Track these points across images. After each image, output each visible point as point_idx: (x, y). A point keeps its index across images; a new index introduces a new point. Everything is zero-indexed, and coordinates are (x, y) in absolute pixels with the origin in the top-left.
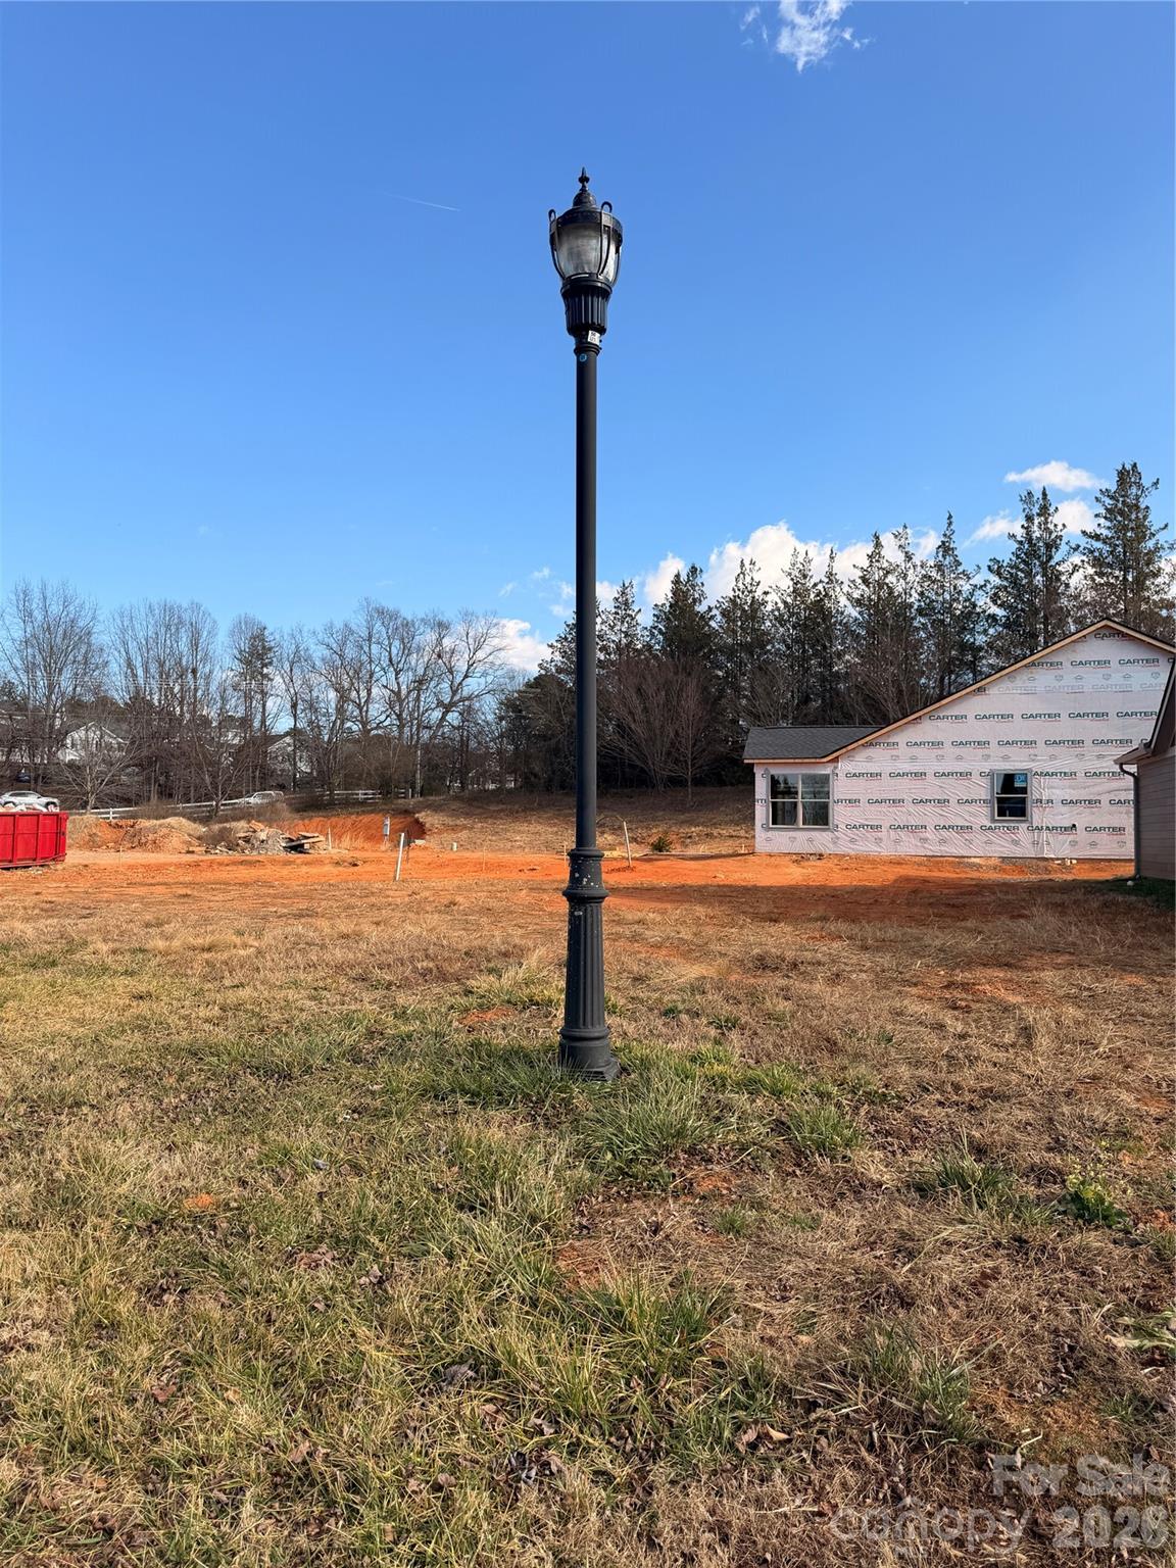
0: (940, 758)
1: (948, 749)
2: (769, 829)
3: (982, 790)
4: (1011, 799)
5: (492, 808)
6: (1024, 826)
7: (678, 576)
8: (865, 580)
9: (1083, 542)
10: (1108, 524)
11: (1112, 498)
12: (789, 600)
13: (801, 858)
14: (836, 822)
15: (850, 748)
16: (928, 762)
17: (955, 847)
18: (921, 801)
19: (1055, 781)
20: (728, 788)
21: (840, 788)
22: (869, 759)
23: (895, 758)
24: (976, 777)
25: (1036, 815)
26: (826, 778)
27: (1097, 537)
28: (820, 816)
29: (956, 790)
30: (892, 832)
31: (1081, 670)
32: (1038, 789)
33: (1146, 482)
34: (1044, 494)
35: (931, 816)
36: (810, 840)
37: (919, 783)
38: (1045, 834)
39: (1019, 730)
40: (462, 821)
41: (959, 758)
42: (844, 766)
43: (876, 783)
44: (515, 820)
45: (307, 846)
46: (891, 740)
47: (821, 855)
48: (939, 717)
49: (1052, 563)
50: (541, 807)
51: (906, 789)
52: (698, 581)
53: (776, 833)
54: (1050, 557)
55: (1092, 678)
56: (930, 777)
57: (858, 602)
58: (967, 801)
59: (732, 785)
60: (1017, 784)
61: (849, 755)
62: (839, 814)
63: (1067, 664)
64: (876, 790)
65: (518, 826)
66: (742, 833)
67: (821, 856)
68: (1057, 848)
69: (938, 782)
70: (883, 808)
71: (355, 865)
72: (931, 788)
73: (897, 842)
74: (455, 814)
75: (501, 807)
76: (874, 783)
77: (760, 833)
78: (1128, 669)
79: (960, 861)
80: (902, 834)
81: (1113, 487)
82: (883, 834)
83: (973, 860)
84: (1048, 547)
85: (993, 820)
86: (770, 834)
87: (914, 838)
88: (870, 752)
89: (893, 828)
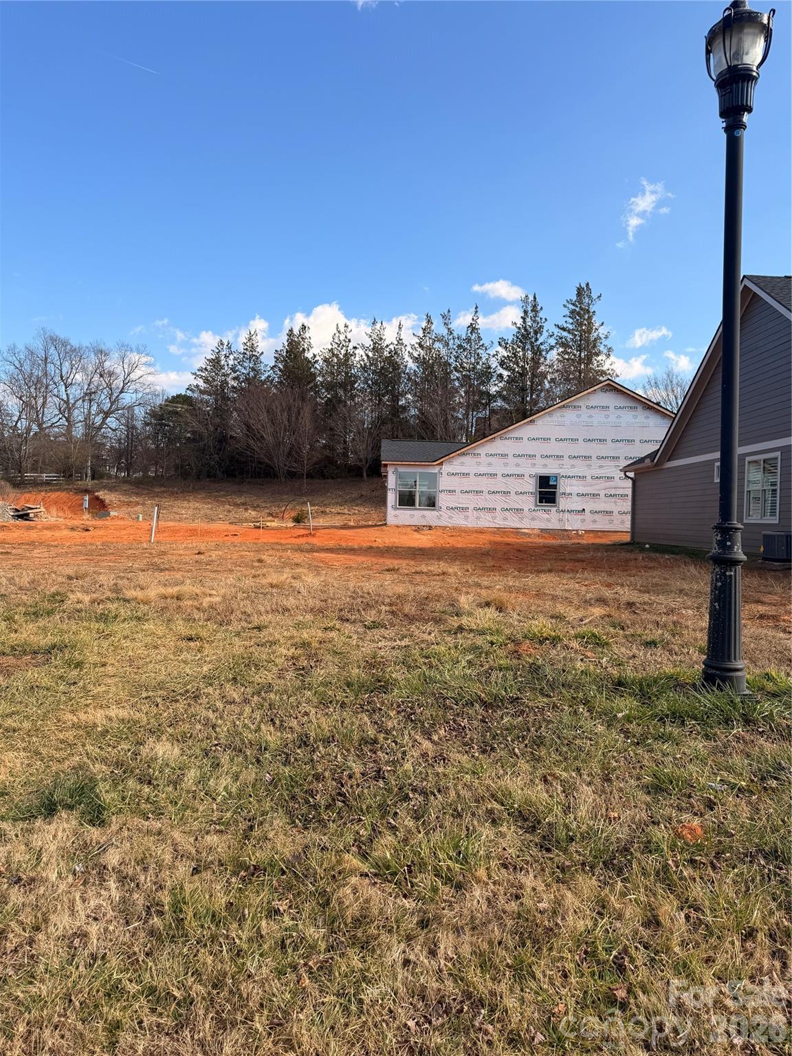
0: (506, 465)
1: (511, 459)
2: (396, 509)
3: (531, 486)
4: (547, 491)
5: (157, 490)
6: (554, 509)
7: (291, 330)
8: (421, 345)
9: (557, 331)
10: (571, 321)
11: (574, 305)
12: (371, 354)
13: (418, 529)
14: (440, 505)
15: (451, 456)
16: (498, 467)
17: (513, 522)
18: (494, 492)
19: (574, 481)
20: (330, 480)
21: (444, 483)
22: (462, 464)
23: (478, 464)
24: (527, 477)
25: (563, 503)
26: (435, 476)
27: (564, 329)
28: (430, 501)
29: (514, 485)
30: (475, 512)
31: (592, 411)
32: (564, 487)
33: (594, 295)
34: (535, 298)
35: (499, 502)
36: (424, 517)
37: (492, 481)
38: (566, 514)
39: (554, 448)
40: (134, 499)
41: (517, 465)
42: (446, 468)
44: (177, 499)
45: (31, 515)
46: (476, 452)
47: (430, 526)
48: (506, 438)
49: (538, 343)
50: (195, 490)
51: (485, 484)
52: (307, 335)
53: (401, 511)
54: (537, 340)
55: (598, 417)
56: (499, 476)
57: (416, 360)
58: (521, 493)
59: (333, 478)
60: (551, 483)
61: (450, 462)
62: (443, 500)
63: (584, 408)
64: (467, 484)
65: (178, 503)
66: (346, 511)
67: (430, 528)
68: (574, 524)
69: (504, 480)
70: (470, 496)
71: (87, 530)
72: (499, 484)
73: (478, 518)
74: (125, 493)
75: (163, 489)
76: (465, 480)
77: (390, 511)
78: (620, 412)
79: (516, 532)
80: (481, 513)
81: (574, 298)
82: (470, 513)
83: (523, 530)
84: (536, 333)
85: (536, 506)
86: (397, 512)
87: (488, 516)
88: (463, 459)
89: (476, 509)
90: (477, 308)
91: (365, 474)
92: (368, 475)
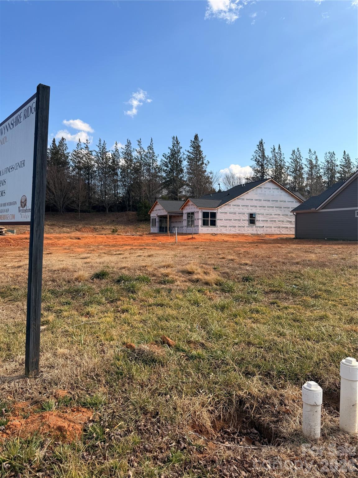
0: (239, 209)
1: (241, 207)
2: (202, 227)
3: (247, 217)
4: (252, 219)
6: (254, 226)
10: (193, 149)
11: (193, 142)
13: (211, 235)
14: (217, 225)
15: (222, 206)
16: (236, 210)
17: (242, 231)
18: (235, 220)
19: (260, 216)
21: (218, 216)
22: (225, 209)
23: (230, 209)
24: (246, 214)
25: (257, 224)
26: (215, 213)
27: (190, 152)
28: (213, 223)
29: (242, 217)
32: (258, 218)
35: (237, 224)
36: (212, 230)
37: (234, 215)
38: (258, 228)
39: (255, 203)
41: (243, 209)
42: (220, 210)
43: (226, 215)
46: (229, 204)
47: (215, 234)
51: (232, 217)
53: (204, 228)
55: (267, 191)
56: (237, 214)
58: (244, 220)
60: (253, 216)
61: (221, 208)
62: (218, 223)
63: (263, 188)
64: (226, 217)
68: (260, 231)
69: (239, 215)
70: (228, 221)
72: (237, 217)
73: (230, 230)
77: (200, 228)
78: (274, 190)
80: (231, 228)
81: (193, 140)
82: (228, 228)
83: (245, 234)
85: (249, 225)
86: (203, 228)
87: (234, 229)
88: (225, 207)
89: (230, 227)
90: (152, 139)
91: (107, 211)
92: (109, 211)
